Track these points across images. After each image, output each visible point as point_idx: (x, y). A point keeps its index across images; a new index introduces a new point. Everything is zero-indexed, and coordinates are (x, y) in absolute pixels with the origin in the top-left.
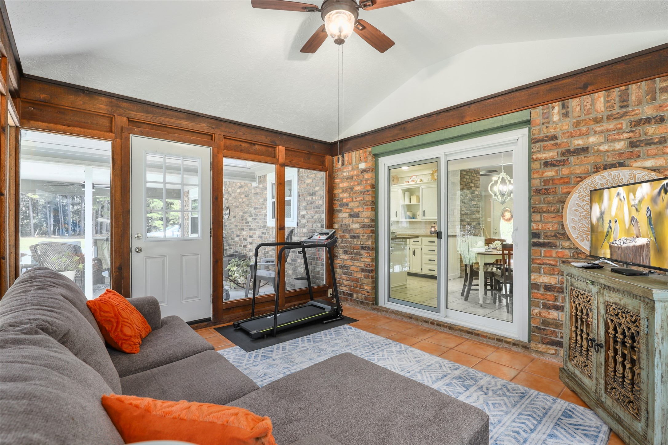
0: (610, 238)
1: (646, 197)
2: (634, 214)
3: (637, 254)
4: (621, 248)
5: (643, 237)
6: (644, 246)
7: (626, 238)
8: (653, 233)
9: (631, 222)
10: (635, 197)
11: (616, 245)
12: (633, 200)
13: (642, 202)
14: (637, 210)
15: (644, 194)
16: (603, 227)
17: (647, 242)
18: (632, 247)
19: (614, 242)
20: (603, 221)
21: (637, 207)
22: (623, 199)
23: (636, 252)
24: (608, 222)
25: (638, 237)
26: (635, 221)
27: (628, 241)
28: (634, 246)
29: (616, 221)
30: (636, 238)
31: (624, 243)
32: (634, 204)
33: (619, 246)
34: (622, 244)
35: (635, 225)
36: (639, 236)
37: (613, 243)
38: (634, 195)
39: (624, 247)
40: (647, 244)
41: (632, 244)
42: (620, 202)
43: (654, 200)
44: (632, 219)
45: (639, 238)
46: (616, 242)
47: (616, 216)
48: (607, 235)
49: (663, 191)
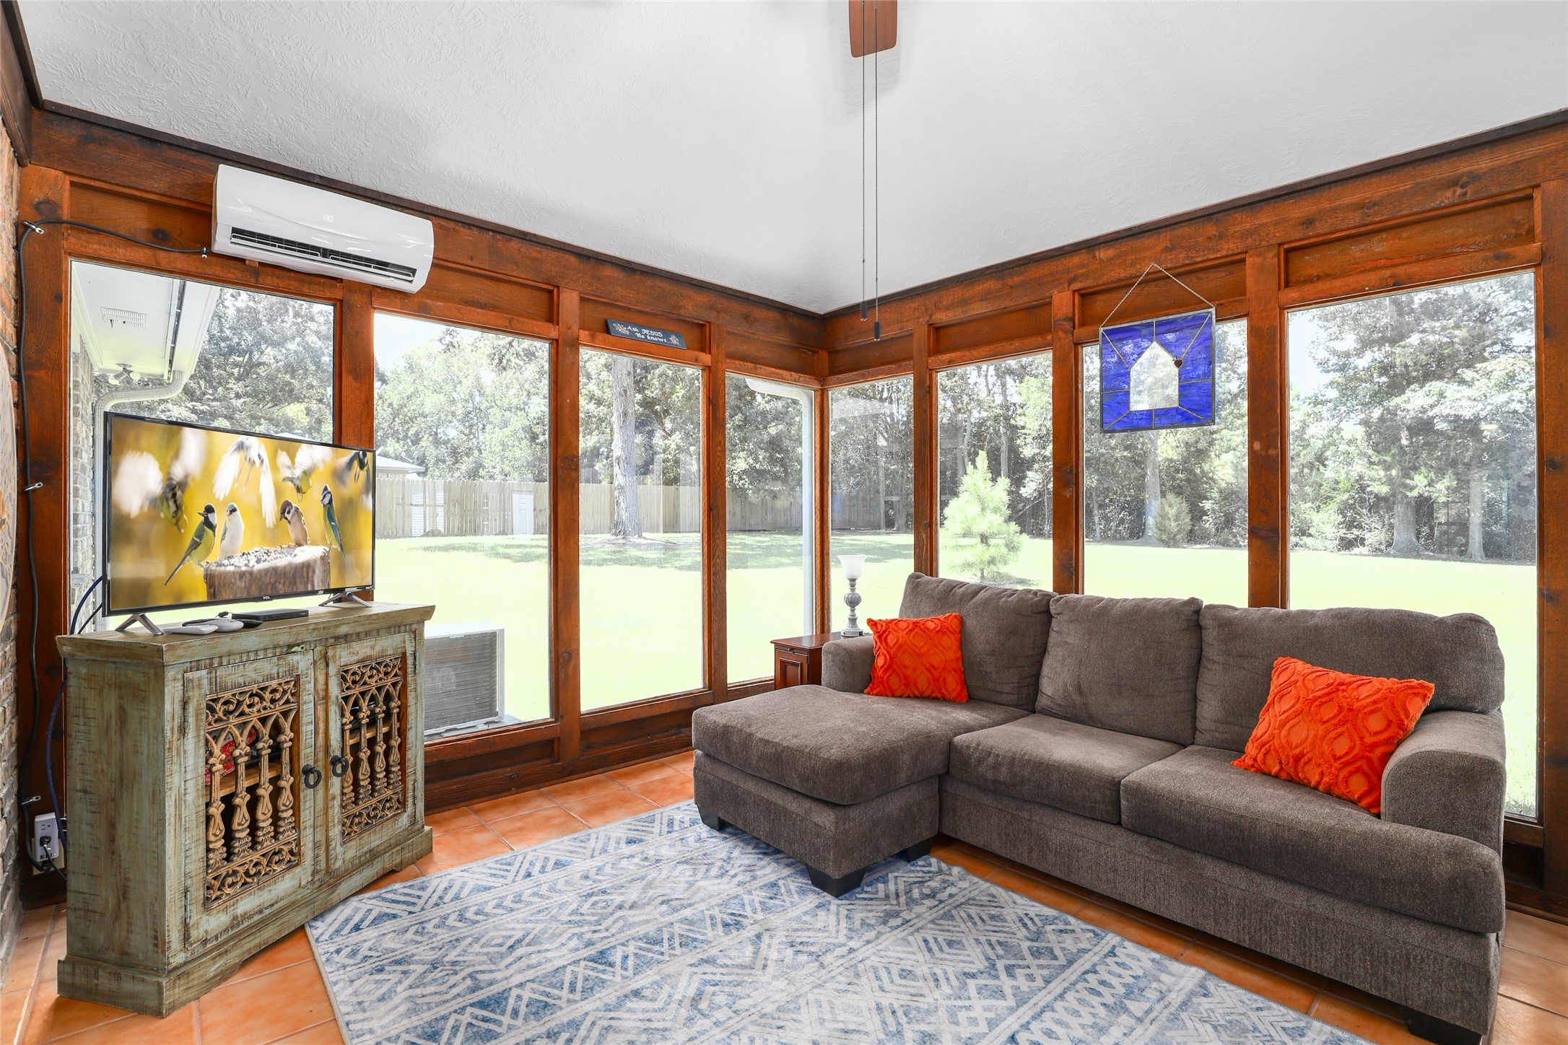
0: (208, 551)
1: (321, 467)
2: (291, 496)
3: (298, 581)
4: (251, 573)
5: (314, 544)
6: (315, 561)
7: (266, 548)
8: (336, 535)
9: (283, 513)
10: (293, 462)
11: (231, 568)
12: (289, 468)
13: (313, 476)
14: (299, 490)
15: (316, 461)
16: (177, 524)
17: (321, 554)
18: (285, 567)
19: (226, 562)
20: (178, 507)
21: (298, 483)
22: (258, 461)
23: (294, 577)
24: (202, 510)
25: (299, 545)
26: (292, 511)
27: (273, 555)
28: (290, 564)
29: (233, 510)
30: (294, 548)
31: (258, 562)
32: (290, 476)
33: (244, 568)
34: (253, 562)
35: (295, 520)
36: (302, 542)
37: (221, 565)
38: (292, 458)
39: (260, 571)
40: (323, 558)
41: (282, 561)
42: (247, 466)
43: (338, 475)
44: (285, 508)
45: (305, 548)
46: (232, 561)
47: (233, 495)
48: (195, 545)
49: (356, 463)
